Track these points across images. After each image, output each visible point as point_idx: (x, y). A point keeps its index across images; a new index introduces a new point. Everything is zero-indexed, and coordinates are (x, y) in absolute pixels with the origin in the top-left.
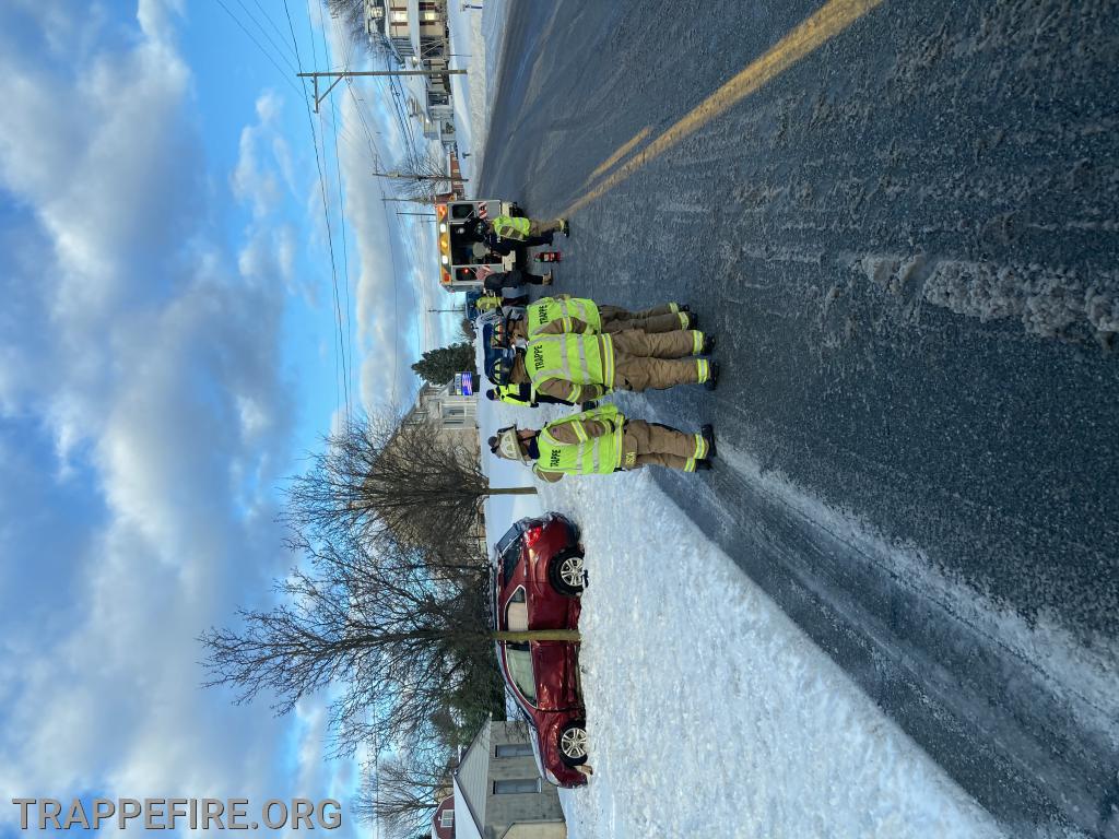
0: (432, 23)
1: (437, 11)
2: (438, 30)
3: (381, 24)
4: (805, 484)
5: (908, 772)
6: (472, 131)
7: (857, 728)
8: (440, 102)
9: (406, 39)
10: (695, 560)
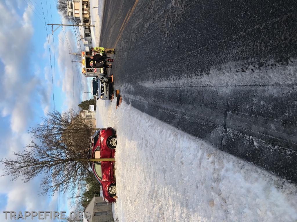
0: (86, 14)
1: (87, 11)
2: (87, 16)
3: (72, 13)
4: (161, 78)
5: (183, 140)
6: (96, 41)
7: (172, 135)
8: (88, 36)
9: (79, 18)
10: (139, 118)
